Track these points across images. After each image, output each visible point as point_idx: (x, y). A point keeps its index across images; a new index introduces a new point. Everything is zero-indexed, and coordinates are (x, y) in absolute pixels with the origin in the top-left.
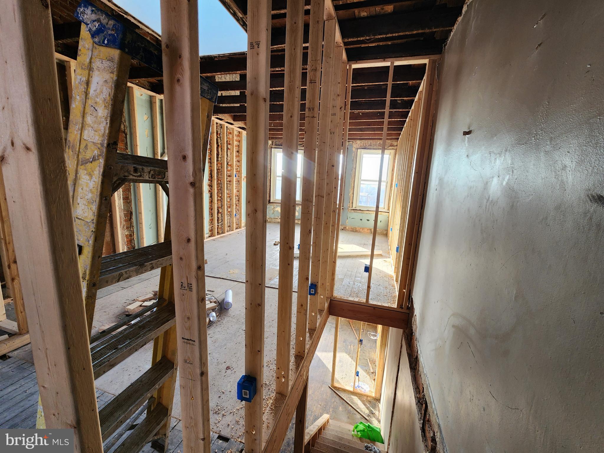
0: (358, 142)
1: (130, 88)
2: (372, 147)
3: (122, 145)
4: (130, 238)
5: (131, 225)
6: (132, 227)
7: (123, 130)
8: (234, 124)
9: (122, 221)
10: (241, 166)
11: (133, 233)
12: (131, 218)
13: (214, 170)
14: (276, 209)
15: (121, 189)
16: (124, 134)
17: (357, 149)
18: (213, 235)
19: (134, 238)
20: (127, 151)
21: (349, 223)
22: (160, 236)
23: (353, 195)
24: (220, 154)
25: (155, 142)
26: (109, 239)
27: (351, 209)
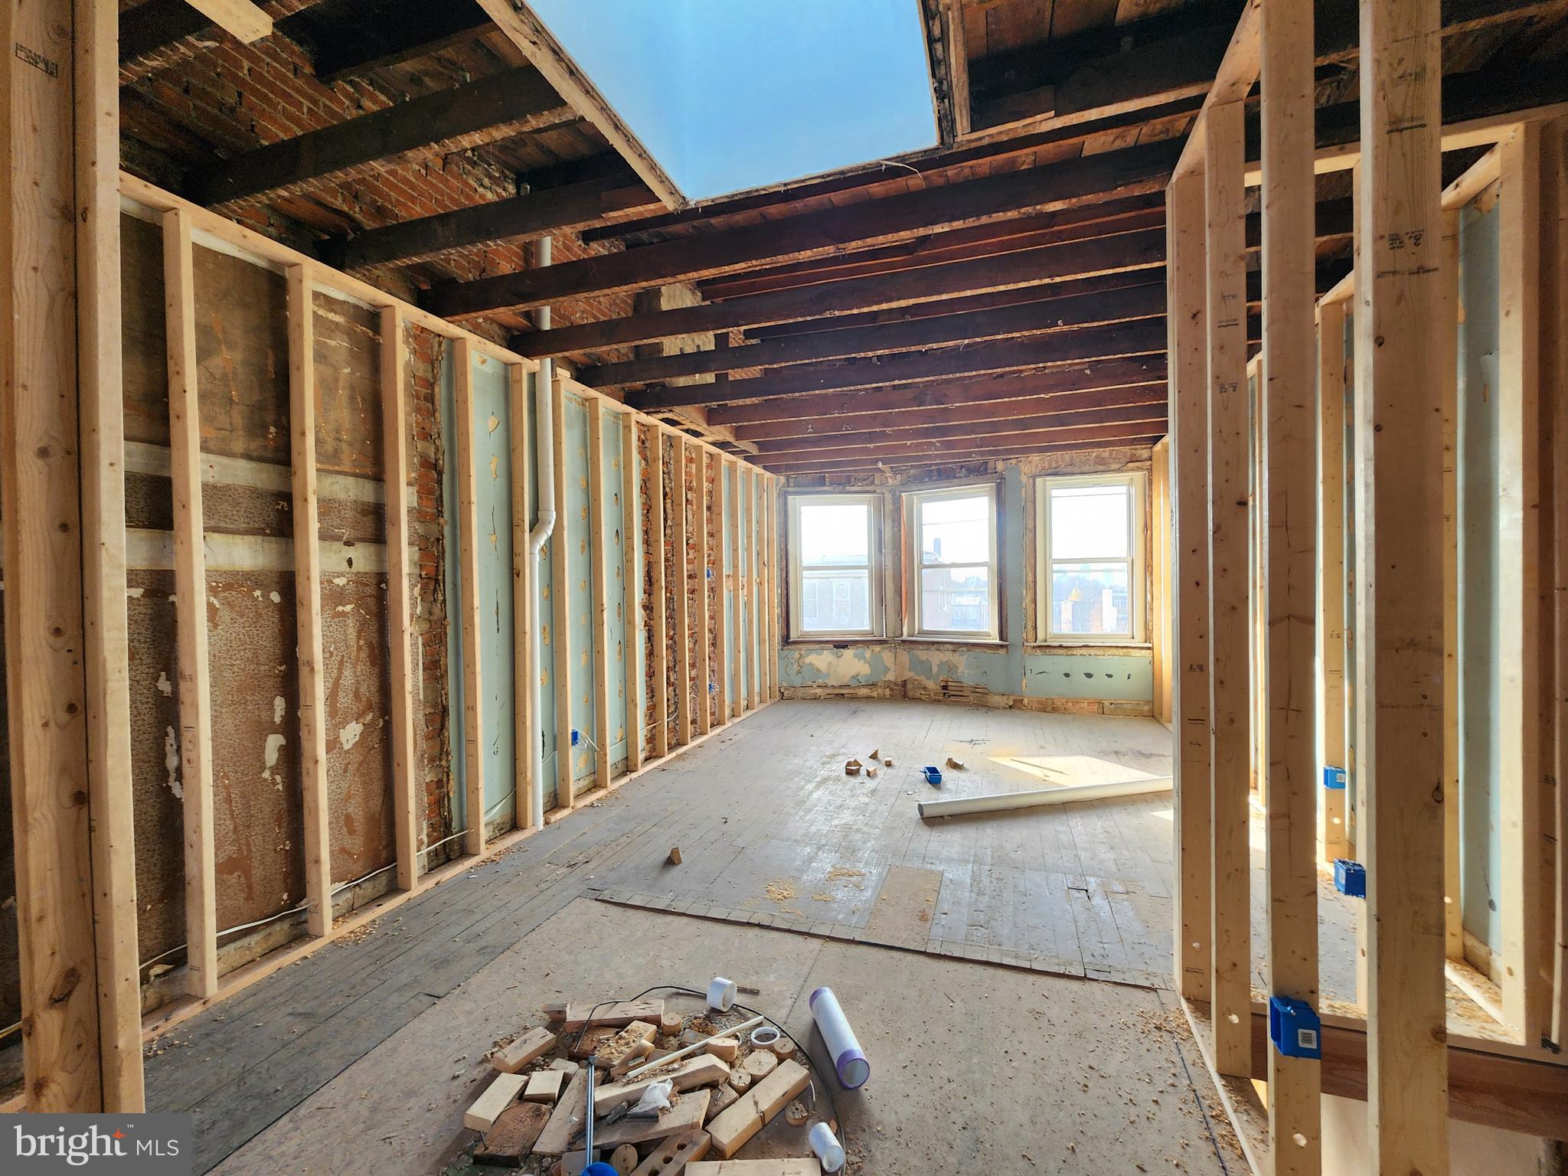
0: (1035, 458)
1: (458, 344)
2: (1076, 469)
3: (429, 503)
4: (437, 791)
5: (442, 749)
6: (444, 757)
7: (434, 461)
8: (703, 435)
9: (419, 739)
10: (719, 545)
11: (448, 776)
12: (443, 726)
13: (659, 562)
14: (807, 660)
15: (420, 638)
16: (434, 472)
17: (1034, 477)
18: (654, 754)
19: (448, 792)
20: (441, 520)
21: (1030, 688)
22: (524, 775)
23: (1033, 606)
24: (670, 517)
25: (516, 491)
26: (376, 804)
27: (1034, 647)
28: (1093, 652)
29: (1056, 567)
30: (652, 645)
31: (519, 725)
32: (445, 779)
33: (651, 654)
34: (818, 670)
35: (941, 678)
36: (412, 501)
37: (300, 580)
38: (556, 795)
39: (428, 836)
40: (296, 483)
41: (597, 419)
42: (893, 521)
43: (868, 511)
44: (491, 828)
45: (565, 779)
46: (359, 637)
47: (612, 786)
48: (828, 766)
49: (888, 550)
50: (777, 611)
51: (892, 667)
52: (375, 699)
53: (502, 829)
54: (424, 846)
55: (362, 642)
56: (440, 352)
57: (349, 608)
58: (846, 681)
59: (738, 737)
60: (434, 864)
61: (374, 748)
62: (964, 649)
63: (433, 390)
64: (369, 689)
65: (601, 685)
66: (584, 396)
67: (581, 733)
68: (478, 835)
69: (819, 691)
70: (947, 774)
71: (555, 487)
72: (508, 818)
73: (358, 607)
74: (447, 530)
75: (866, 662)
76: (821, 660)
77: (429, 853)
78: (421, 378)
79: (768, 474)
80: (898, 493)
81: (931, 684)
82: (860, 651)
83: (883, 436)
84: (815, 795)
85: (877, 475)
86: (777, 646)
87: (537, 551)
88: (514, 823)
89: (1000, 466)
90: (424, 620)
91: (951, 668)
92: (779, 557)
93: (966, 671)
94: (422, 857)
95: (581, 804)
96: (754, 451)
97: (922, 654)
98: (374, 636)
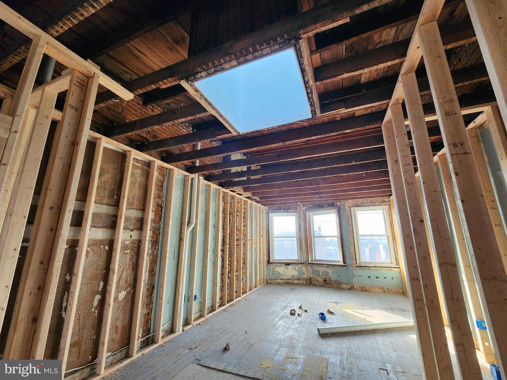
0: (350, 201)
1: (171, 171)
2: (364, 205)
3: (157, 217)
4: (147, 317)
5: (151, 301)
6: (151, 304)
7: (160, 205)
8: (242, 195)
9: (144, 297)
10: (247, 230)
11: (152, 311)
12: (152, 293)
13: (227, 235)
14: (276, 269)
15: (149, 261)
16: (160, 208)
17: (350, 207)
18: (222, 304)
19: (151, 317)
20: (160, 223)
21: (356, 282)
22: (177, 312)
23: (354, 251)
24: (231, 220)
25: (184, 213)
26: (126, 322)
27: (356, 266)
28: (378, 269)
29: (361, 238)
30: (223, 264)
31: (177, 292)
32: (150, 312)
33: (223, 267)
34: (280, 273)
35: (323, 277)
36: (152, 217)
37: (115, 242)
38: (187, 320)
39: (142, 335)
40: (119, 212)
41: (210, 191)
42: (304, 221)
43: (295, 218)
44: (163, 332)
45: (191, 314)
46: (130, 261)
47: (207, 317)
48: (284, 311)
49: (302, 231)
50: (265, 252)
51: (306, 273)
52: (132, 283)
53: (167, 332)
54: (140, 339)
55: (130, 263)
56: (166, 173)
57: (128, 251)
58: (289, 277)
59: (252, 298)
60: (143, 346)
61: (129, 300)
62: (331, 266)
63: (163, 184)
64: (130, 279)
65: (206, 278)
66: (207, 184)
67: (198, 296)
68: (159, 335)
69: (280, 281)
70: (328, 316)
71: (196, 212)
72: (170, 328)
73: (131, 251)
74: (162, 226)
75: (296, 270)
76: (281, 269)
77: (141, 342)
78: (160, 181)
79: (263, 206)
80: (305, 212)
81: (320, 279)
82: (294, 266)
83: (299, 195)
84: (279, 323)
85: (298, 207)
86: (266, 264)
87: (189, 232)
88: (172, 331)
89: (338, 204)
90: (151, 255)
91: (327, 273)
92: (266, 233)
93: (332, 275)
94: (139, 343)
95: (195, 323)
96: (258, 199)
97: (316, 268)
98: (134, 261)
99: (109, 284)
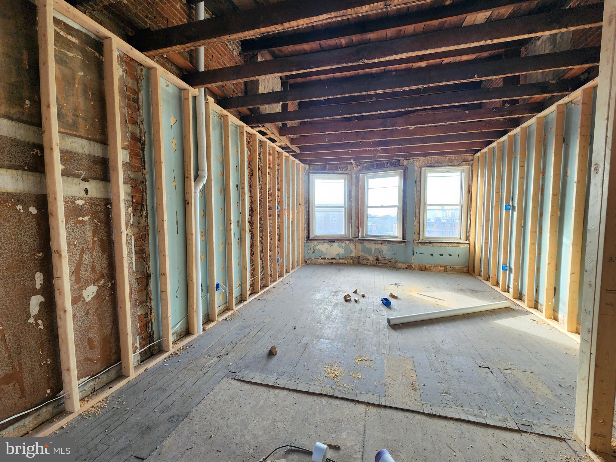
0: (422, 159)
1: (152, 70)
2: (440, 164)
3: (137, 161)
4: (145, 319)
5: (147, 297)
6: (149, 301)
7: (139, 137)
8: (276, 141)
9: (133, 293)
10: (282, 195)
11: (151, 310)
12: (147, 284)
13: (256, 201)
14: (317, 247)
15: (133, 237)
16: (139, 143)
17: (421, 167)
18: (254, 291)
19: (151, 319)
20: (144, 171)
21: (416, 260)
22: (192, 307)
23: (418, 224)
24: (261, 180)
25: (187, 158)
26: (108, 330)
27: (418, 242)
28: (444, 245)
29: (428, 208)
30: (253, 241)
31: (190, 282)
32: (149, 313)
33: (252, 245)
34: (322, 252)
35: (376, 255)
36: (126, 159)
37: (50, 200)
38: (208, 315)
39: (140, 344)
40: (45, 137)
41: (228, 126)
42: (356, 187)
43: (344, 182)
44: (175, 335)
45: (213, 307)
46: (94, 236)
47: (236, 309)
48: (336, 297)
49: (353, 200)
50: (304, 225)
51: (354, 251)
52: (105, 272)
53: (181, 335)
54: (138, 350)
55: (96, 239)
56: (141, 75)
57: (86, 218)
58: (334, 257)
59: (291, 282)
60: (144, 358)
61: (105, 299)
62: (386, 243)
63: (138, 96)
64: (101, 265)
65: (230, 260)
66: (221, 114)
67: (221, 284)
68: (168, 341)
69: (322, 261)
70: (393, 301)
71: (207, 159)
72: (184, 330)
73: (93, 218)
74: (148, 177)
75: (343, 248)
76: (324, 247)
77: (140, 353)
78: (130, 88)
79: (301, 164)
80: (358, 174)
81: (371, 258)
82: (340, 243)
84: (334, 313)
85: (349, 166)
86: (304, 241)
87: (198, 191)
88: (187, 332)
89: (405, 162)
90: (135, 226)
91: (380, 251)
92: (305, 202)
93: (387, 253)
94: (136, 356)
95: (221, 319)
96: (298, 151)
97: (368, 245)
98: (104, 236)
99: (55, 276)
